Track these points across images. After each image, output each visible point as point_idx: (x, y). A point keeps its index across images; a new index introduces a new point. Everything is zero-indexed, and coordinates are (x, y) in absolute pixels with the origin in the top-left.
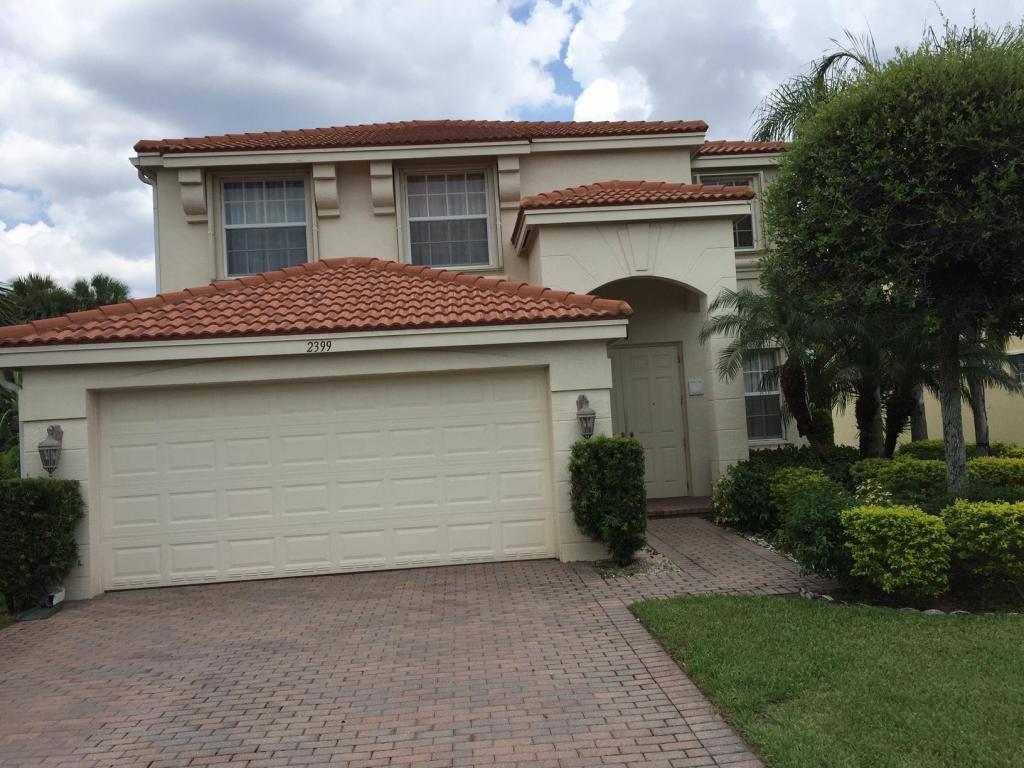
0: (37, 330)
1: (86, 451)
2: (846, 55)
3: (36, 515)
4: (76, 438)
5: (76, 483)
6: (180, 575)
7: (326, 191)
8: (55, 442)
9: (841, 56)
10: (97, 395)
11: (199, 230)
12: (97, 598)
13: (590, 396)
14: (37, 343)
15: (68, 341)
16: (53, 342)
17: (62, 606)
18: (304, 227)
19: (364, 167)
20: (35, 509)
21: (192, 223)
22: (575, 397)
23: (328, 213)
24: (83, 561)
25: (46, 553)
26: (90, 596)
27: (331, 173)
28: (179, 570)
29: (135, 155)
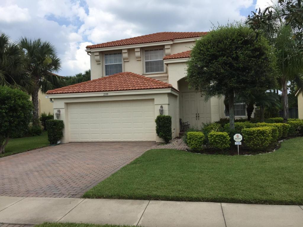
0: (56, 91)
1: (64, 115)
2: (271, 7)
3: (54, 127)
4: (63, 112)
5: (62, 121)
6: (82, 140)
7: (125, 55)
8: (59, 113)
9: (270, 7)
10: (67, 104)
11: (99, 65)
12: (67, 143)
13: (163, 106)
14: (55, 94)
15: (60, 93)
16: (58, 93)
17: (59, 144)
18: (121, 64)
19: (133, 49)
20: (54, 125)
21: (98, 64)
22: (160, 106)
23: (126, 60)
24: (64, 135)
25: (56, 134)
26: (66, 143)
27: (126, 51)
28: (82, 139)
29: (86, 49)
